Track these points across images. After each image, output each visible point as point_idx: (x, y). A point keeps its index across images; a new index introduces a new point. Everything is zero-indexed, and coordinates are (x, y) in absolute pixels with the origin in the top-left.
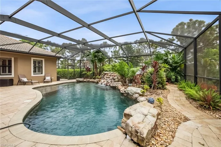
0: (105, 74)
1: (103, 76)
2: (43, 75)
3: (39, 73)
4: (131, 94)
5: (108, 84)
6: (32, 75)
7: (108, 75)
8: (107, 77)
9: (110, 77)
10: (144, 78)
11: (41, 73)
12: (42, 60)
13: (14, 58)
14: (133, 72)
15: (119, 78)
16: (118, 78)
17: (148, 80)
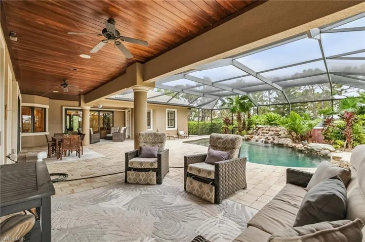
0: (259, 128)
1: (255, 131)
2: (176, 129)
3: (172, 127)
4: (318, 150)
5: (270, 141)
6: (167, 129)
7: (263, 130)
8: (263, 133)
9: (268, 132)
10: (329, 134)
11: (173, 126)
12: (174, 112)
13: (153, 110)
14: (310, 125)
15: (286, 133)
16: (284, 133)
17: (336, 136)
